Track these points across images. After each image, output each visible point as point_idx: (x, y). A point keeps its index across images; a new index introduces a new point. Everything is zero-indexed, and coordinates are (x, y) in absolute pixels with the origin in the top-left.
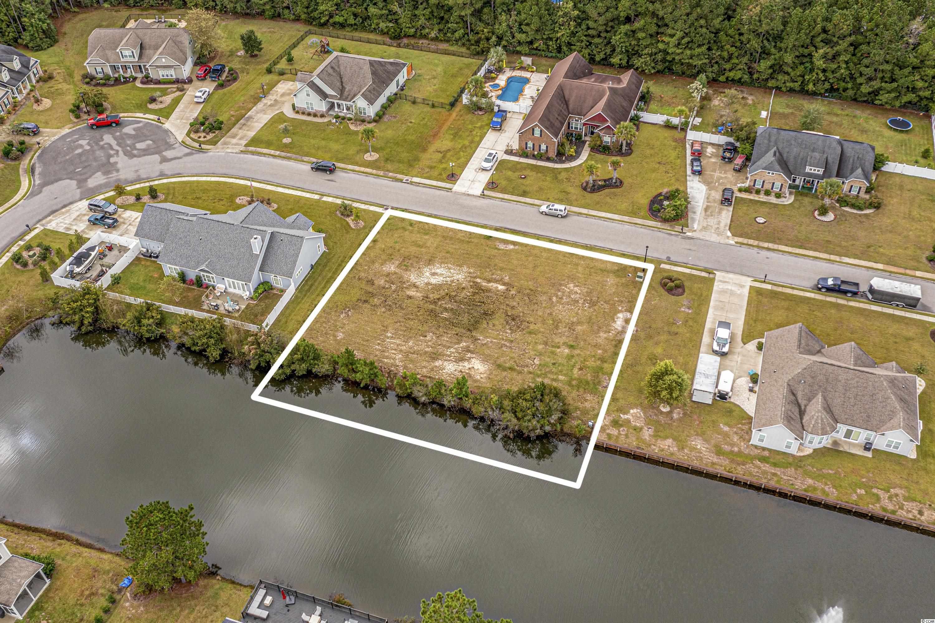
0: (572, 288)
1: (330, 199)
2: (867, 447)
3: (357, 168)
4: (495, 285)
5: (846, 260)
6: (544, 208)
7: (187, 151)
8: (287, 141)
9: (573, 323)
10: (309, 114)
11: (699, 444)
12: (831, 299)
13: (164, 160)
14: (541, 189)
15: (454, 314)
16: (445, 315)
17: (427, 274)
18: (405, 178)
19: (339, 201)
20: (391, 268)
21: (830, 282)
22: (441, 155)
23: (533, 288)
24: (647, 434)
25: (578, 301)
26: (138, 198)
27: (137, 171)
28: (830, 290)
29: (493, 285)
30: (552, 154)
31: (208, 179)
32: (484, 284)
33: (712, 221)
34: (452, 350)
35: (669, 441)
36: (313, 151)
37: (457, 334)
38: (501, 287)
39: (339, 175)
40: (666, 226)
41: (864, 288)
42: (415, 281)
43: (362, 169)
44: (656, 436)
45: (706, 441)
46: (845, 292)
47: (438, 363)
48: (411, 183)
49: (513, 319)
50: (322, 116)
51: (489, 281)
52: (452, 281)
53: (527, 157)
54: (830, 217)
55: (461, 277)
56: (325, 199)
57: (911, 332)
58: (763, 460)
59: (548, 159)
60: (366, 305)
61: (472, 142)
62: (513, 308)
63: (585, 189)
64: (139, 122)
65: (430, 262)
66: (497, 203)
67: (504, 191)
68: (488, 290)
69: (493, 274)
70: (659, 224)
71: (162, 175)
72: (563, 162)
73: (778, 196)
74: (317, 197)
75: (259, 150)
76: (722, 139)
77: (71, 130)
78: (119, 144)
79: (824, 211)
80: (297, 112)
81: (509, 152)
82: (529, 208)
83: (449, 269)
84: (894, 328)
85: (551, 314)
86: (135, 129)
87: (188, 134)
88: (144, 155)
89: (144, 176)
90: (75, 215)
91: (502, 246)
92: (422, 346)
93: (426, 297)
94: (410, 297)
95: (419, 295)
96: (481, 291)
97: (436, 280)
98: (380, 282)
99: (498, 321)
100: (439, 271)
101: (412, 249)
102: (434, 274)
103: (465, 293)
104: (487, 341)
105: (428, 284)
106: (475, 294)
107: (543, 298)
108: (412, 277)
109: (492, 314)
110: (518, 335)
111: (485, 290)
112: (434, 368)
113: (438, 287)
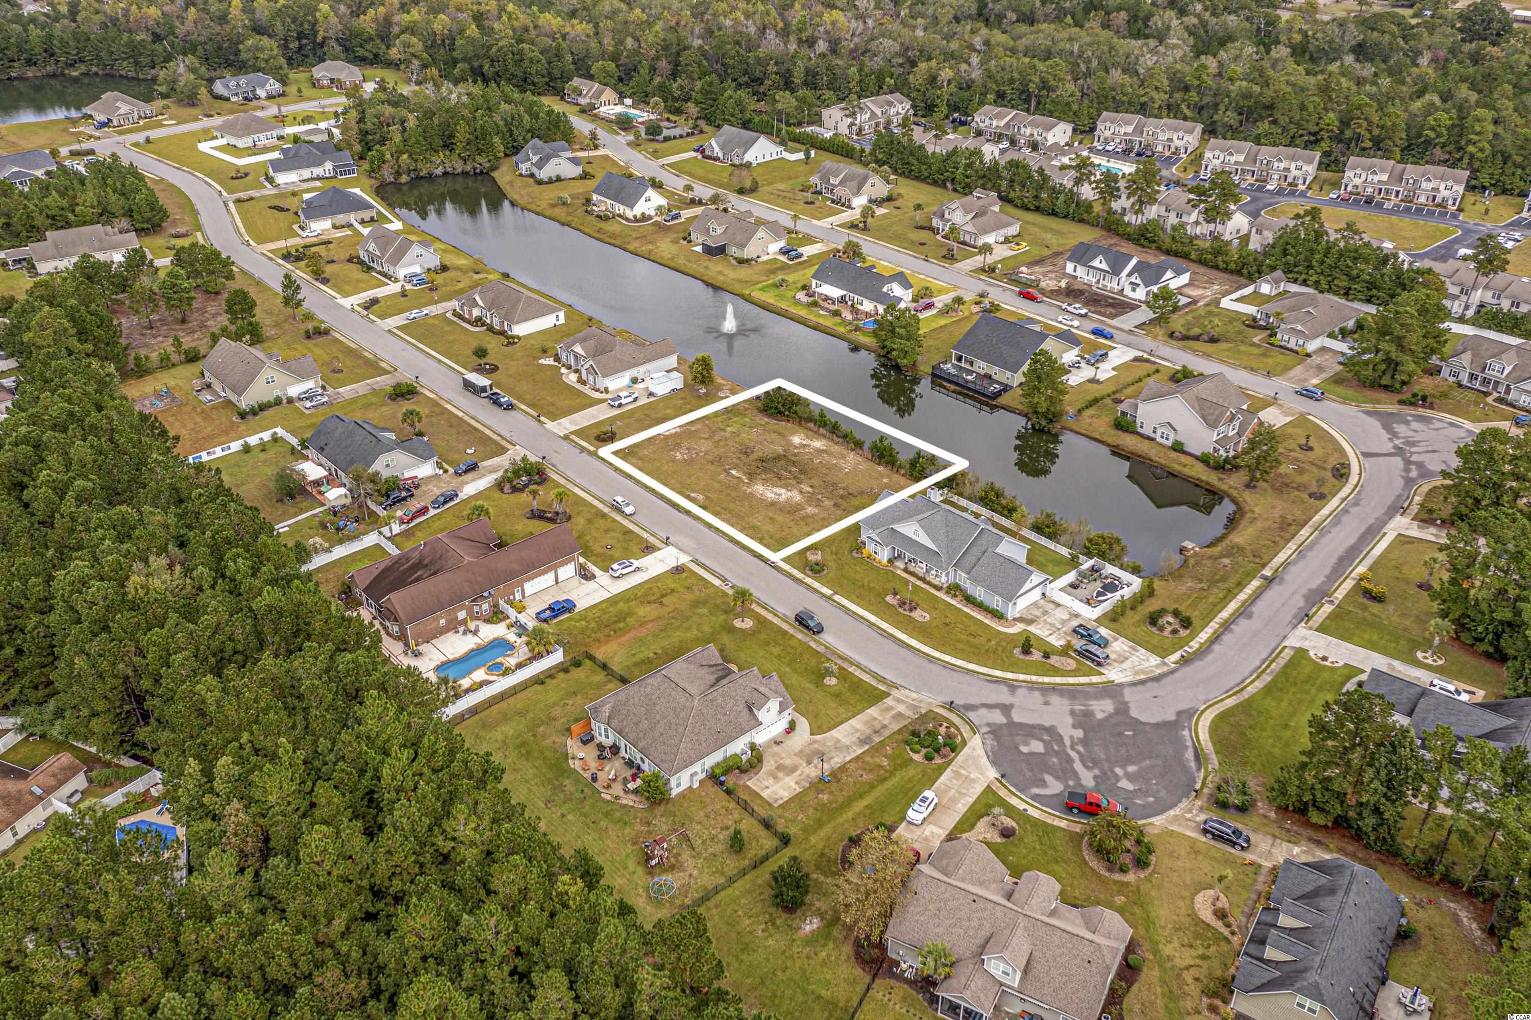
1: (825, 591)
3: (771, 614)
4: (736, 474)
5: (460, 414)
8: (831, 681)
9: (706, 439)
13: (1006, 709)
15: (786, 468)
16: (794, 469)
17: (784, 497)
18: (725, 589)
22: (664, 600)
23: (710, 464)
25: (687, 448)
26: (1044, 658)
27: (1046, 703)
29: (738, 474)
31: (953, 661)
32: (744, 477)
34: (808, 451)
36: (808, 654)
37: (797, 456)
38: (734, 472)
39: (793, 614)
42: (798, 495)
43: (765, 613)
48: (724, 580)
49: (746, 452)
51: (738, 478)
52: (768, 486)
55: (758, 487)
56: (830, 593)
60: (852, 492)
62: (739, 458)
64: (1036, 797)
65: (773, 504)
68: (745, 473)
69: (732, 481)
71: (1012, 686)
74: (837, 598)
75: (873, 683)
77: (1150, 820)
80: (792, 721)
83: (761, 494)
85: (716, 447)
86: (1043, 784)
87: (964, 743)
88: (1033, 727)
89: (1037, 694)
90: (1127, 664)
91: (701, 497)
92: (827, 457)
93: (799, 483)
94: (811, 486)
95: (803, 486)
96: (752, 474)
97: (781, 490)
98: (828, 503)
99: (757, 454)
100: (772, 496)
101: (779, 518)
102: (779, 495)
103: (764, 476)
104: (779, 448)
105: (789, 490)
106: (759, 473)
107: (710, 457)
108: (798, 498)
109: (758, 459)
110: (753, 444)
111: (747, 473)
112: (830, 447)
113: (784, 486)
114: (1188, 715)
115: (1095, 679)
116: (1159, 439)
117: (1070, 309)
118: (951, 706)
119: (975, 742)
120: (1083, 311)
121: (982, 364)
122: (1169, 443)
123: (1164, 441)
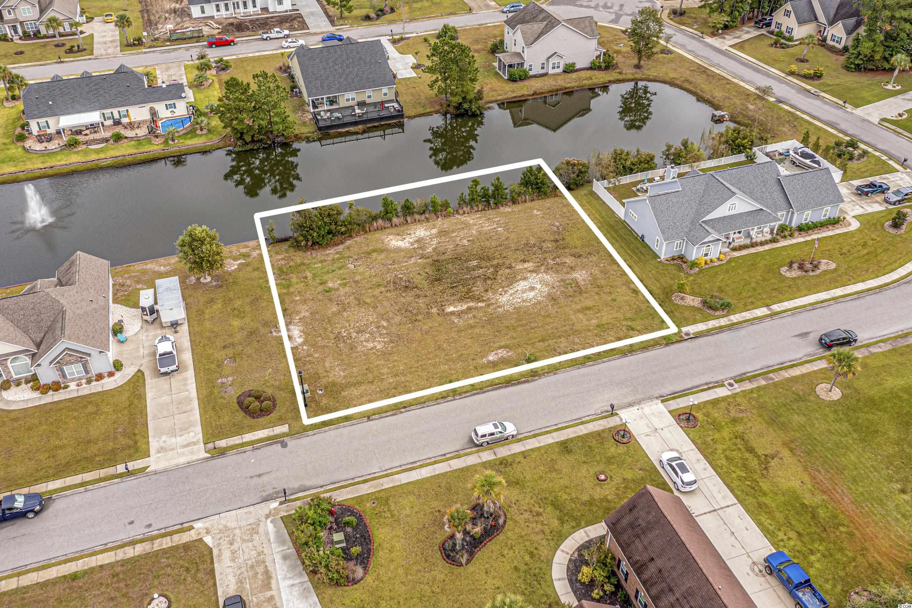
0: (376, 344)
1: (759, 312)
4: (459, 308)
9: (345, 310)
15: (467, 268)
16: (475, 263)
17: (538, 286)
18: (738, 389)
23: (417, 323)
25: (358, 333)
29: (462, 307)
32: (472, 304)
34: (435, 243)
37: (444, 254)
38: (451, 309)
42: (540, 275)
47: (435, 231)
49: (407, 287)
51: (469, 309)
52: (506, 292)
55: (504, 299)
56: (766, 310)
60: (552, 238)
62: (418, 296)
65: (553, 299)
69: (474, 316)
74: (776, 307)
83: (524, 301)
85: (375, 307)
91: (502, 353)
92: (462, 234)
93: (510, 267)
94: (524, 261)
95: (520, 266)
96: (468, 296)
97: (522, 285)
98: (569, 260)
99: (418, 280)
100: (532, 294)
101: (589, 303)
102: (532, 289)
103: (478, 288)
104: (413, 260)
105: (525, 279)
106: (469, 291)
107: (397, 319)
108: (547, 277)
109: (432, 282)
110: (389, 277)
111: (462, 299)
112: (434, 227)
113: (512, 280)
116: (551, 71)
117: (272, 35)
120: (286, 32)
121: (350, 95)
122: (560, 70)
123: (557, 71)
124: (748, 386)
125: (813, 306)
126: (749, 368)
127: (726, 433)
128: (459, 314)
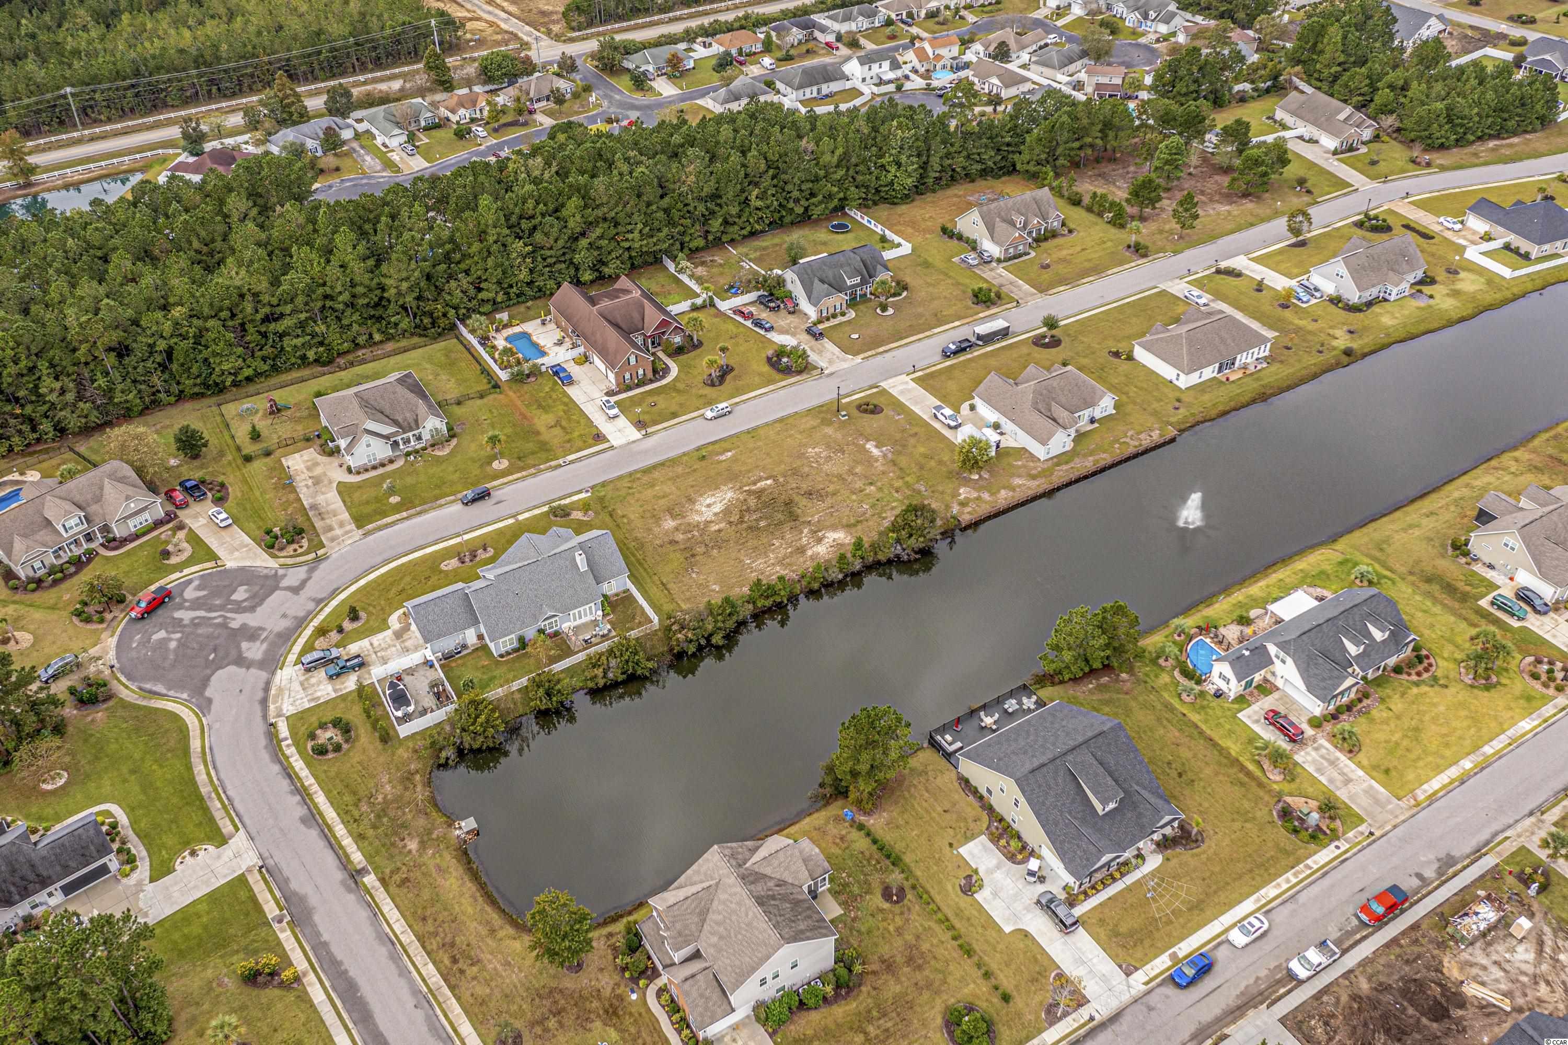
1: (526, 515)
2: (1092, 421)
3: (505, 480)
4: (762, 483)
6: (709, 414)
7: (305, 568)
8: (394, 500)
9: (849, 470)
10: (374, 468)
11: (1017, 481)
12: (962, 358)
13: (296, 590)
14: (681, 405)
15: (767, 518)
16: (762, 524)
17: (704, 509)
18: (561, 461)
19: (546, 509)
20: (670, 524)
21: (953, 347)
22: (558, 428)
23: (790, 468)
24: (986, 496)
25: (830, 456)
26: (340, 630)
27: (283, 615)
28: (955, 353)
29: (761, 485)
30: (650, 375)
31: (378, 573)
32: (754, 488)
33: (828, 355)
34: (805, 539)
35: (1003, 492)
36: (437, 492)
37: (792, 528)
38: (769, 482)
39: (496, 495)
40: (804, 376)
41: (973, 339)
42: (704, 519)
43: (510, 478)
44: (992, 494)
45: (1019, 476)
46: (964, 350)
47: (809, 553)
48: (572, 462)
49: (810, 494)
50: (391, 461)
51: (755, 483)
52: (730, 501)
53: (629, 388)
54: (890, 311)
55: (730, 495)
56: (521, 517)
57: (1024, 350)
58: (1058, 464)
59: (651, 381)
61: (566, 404)
62: (798, 488)
63: (713, 385)
64: (190, 582)
65: (691, 500)
66: (664, 433)
67: (655, 423)
68: (764, 489)
69: (749, 478)
70: (798, 378)
71: (320, 602)
72: (663, 377)
73: (843, 314)
74: (511, 521)
75: (378, 523)
76: (752, 296)
77: (116, 638)
78: (210, 610)
79: (884, 309)
80: (358, 473)
81: (610, 393)
82: (694, 423)
83: (714, 495)
84: (1015, 354)
85: (827, 475)
86: (199, 588)
87: (274, 556)
88: (262, 600)
89: (301, 614)
90: (296, 686)
91: (723, 458)
92: (783, 551)
93: (730, 523)
94: (720, 531)
95: (722, 525)
96: (759, 494)
97: (717, 508)
98: (680, 537)
99: (803, 502)
100: (708, 501)
101: (662, 502)
102: (709, 506)
103: (752, 502)
104: (816, 518)
105: (716, 514)
106: (759, 498)
107: (806, 469)
108: (697, 518)
109: (791, 501)
110: (829, 501)
111: (762, 491)
112: (812, 557)
113: (727, 511)
114: (204, 706)
115: (292, 657)
118: (318, 560)
119: (272, 563)
124: (553, 463)
125: (480, 526)
126: (548, 475)
127: (576, 434)
128: (760, 479)
